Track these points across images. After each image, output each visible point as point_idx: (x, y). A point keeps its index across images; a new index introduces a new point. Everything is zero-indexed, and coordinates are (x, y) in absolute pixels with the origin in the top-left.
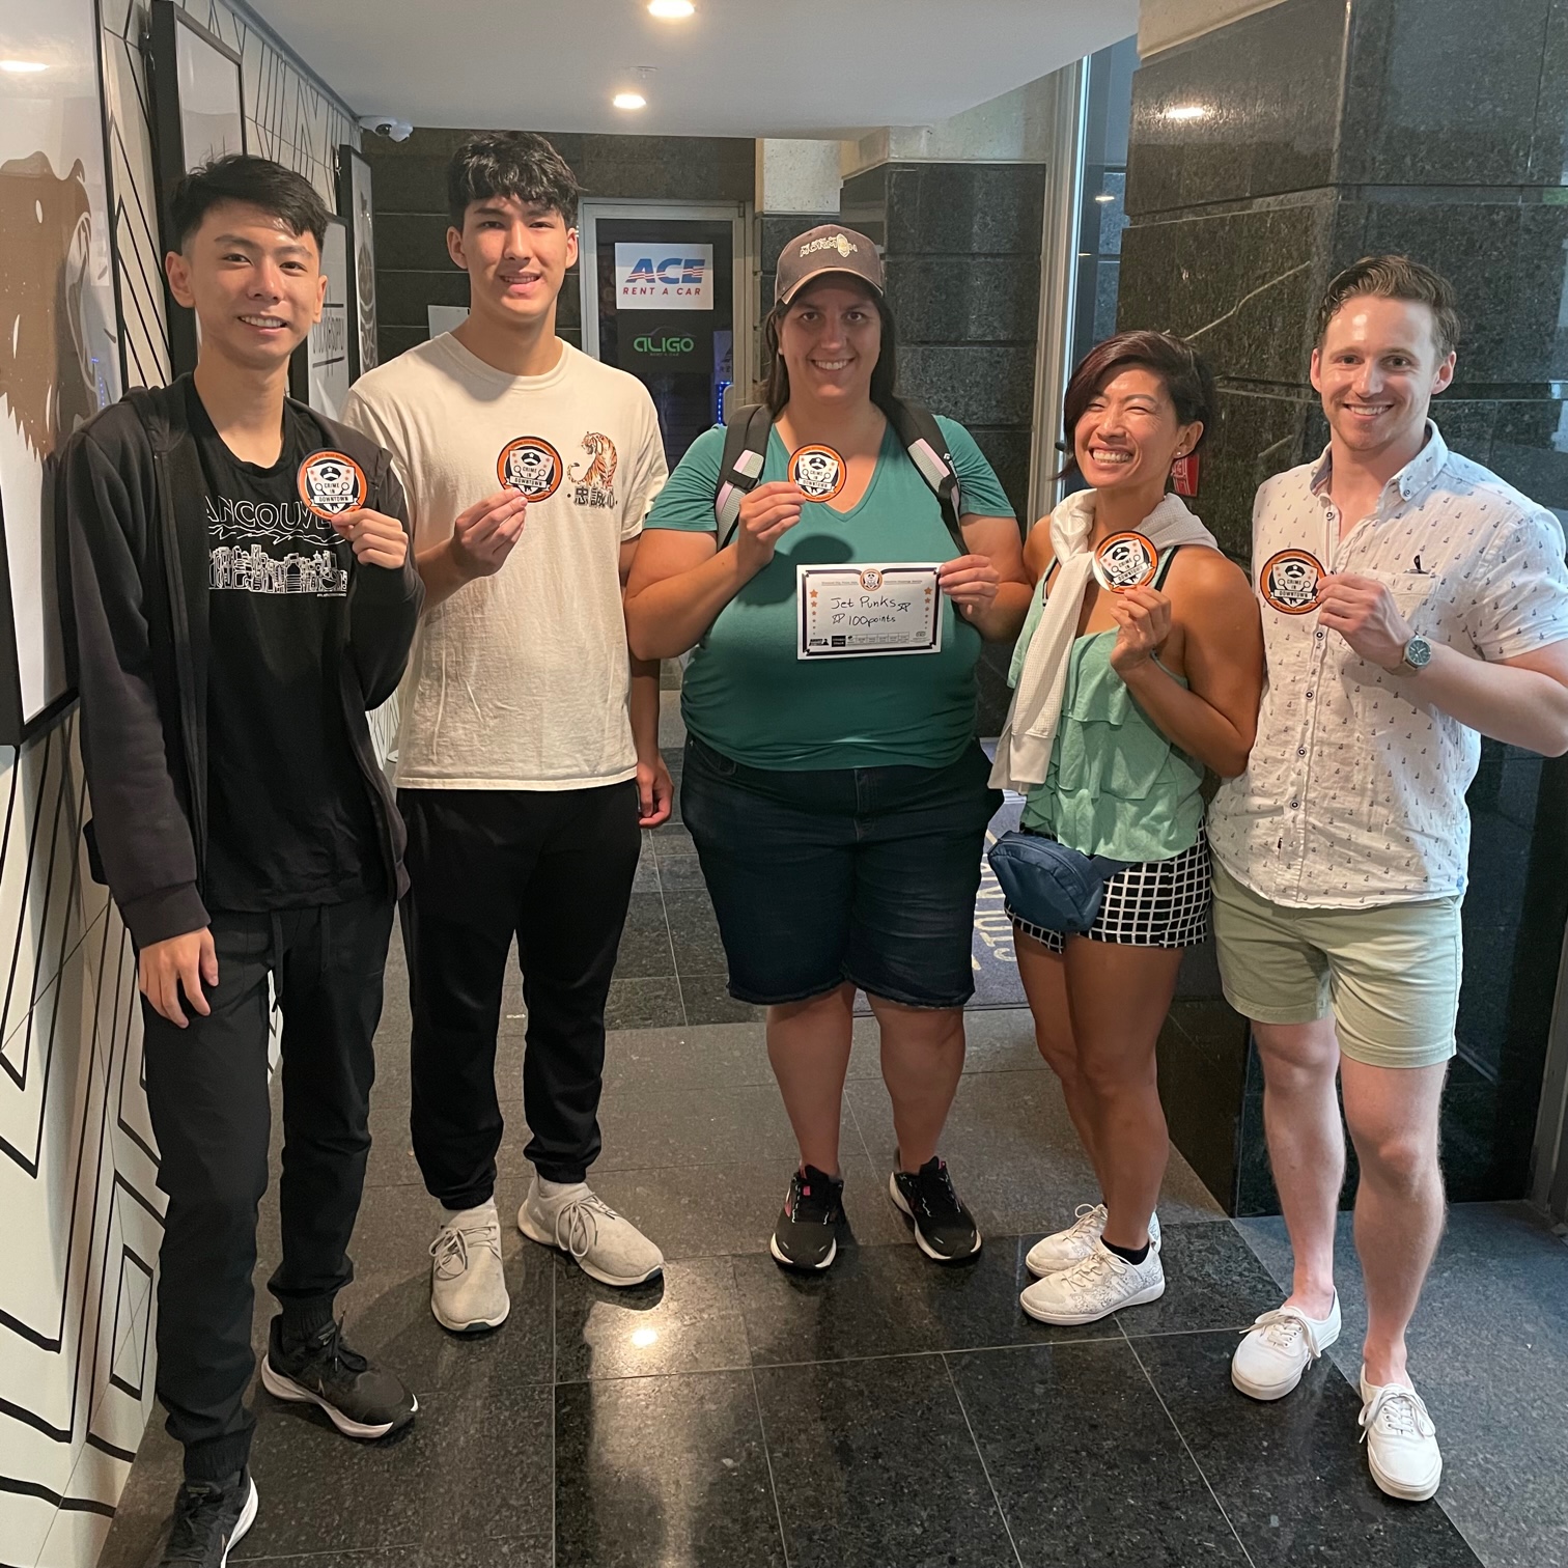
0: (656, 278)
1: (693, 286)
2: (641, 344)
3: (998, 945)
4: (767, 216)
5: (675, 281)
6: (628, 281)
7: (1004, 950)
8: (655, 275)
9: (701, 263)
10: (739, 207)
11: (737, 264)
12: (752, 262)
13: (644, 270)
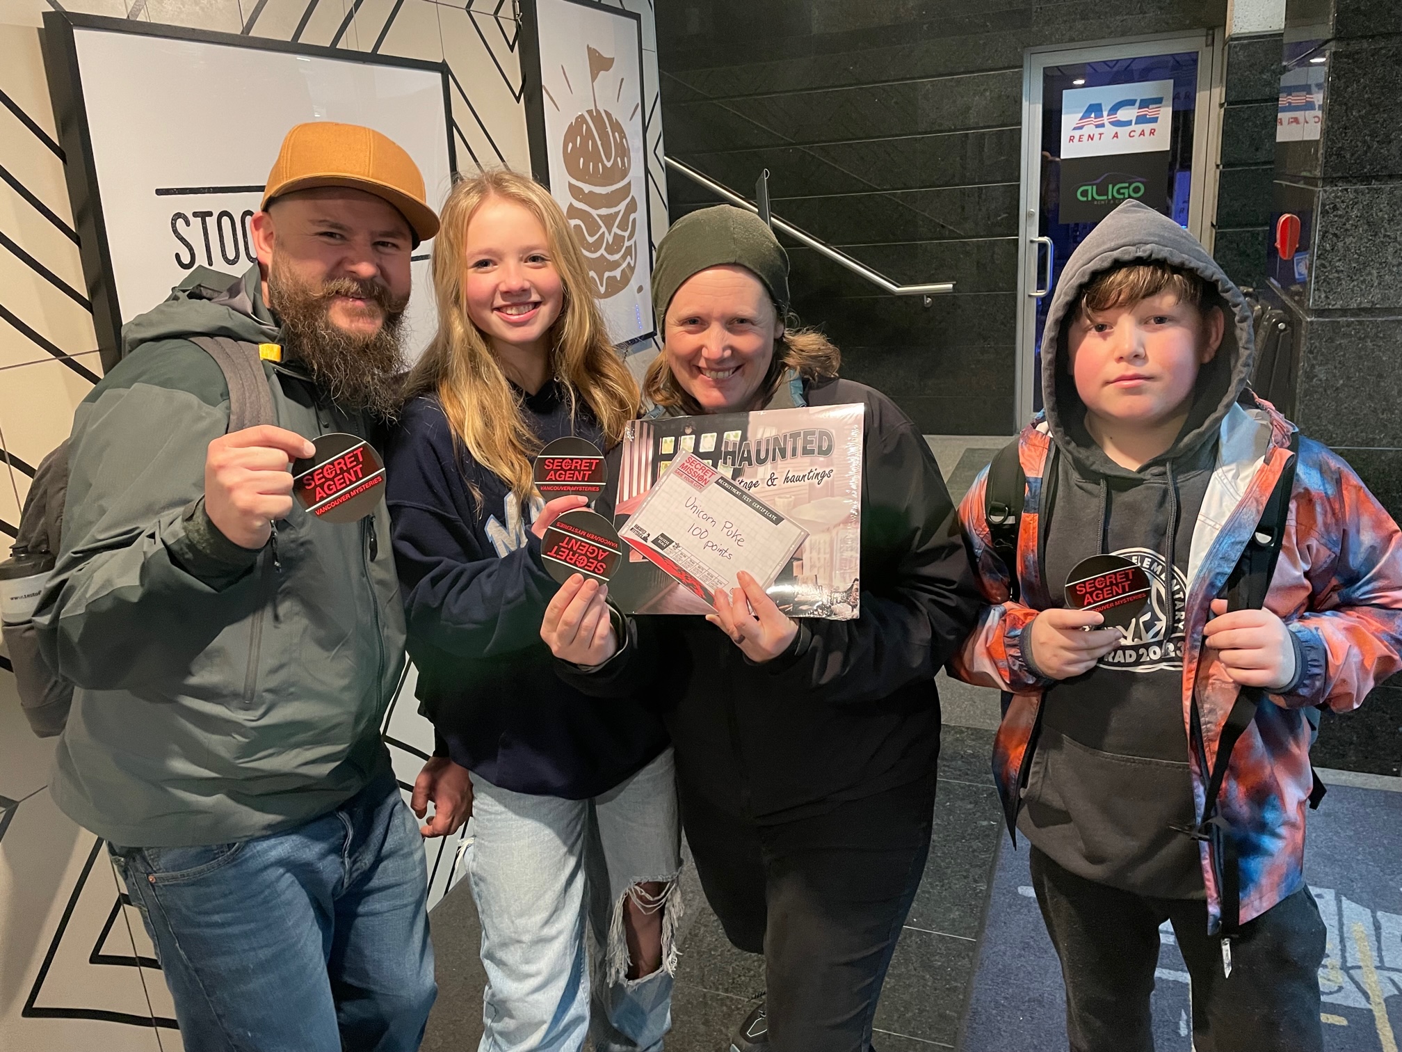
0: (1107, 124)
1: (1147, 127)
2: (1085, 193)
4: (1237, 39)
5: (1129, 123)
6: (1075, 129)
8: (1105, 119)
9: (1158, 101)
10: (1207, 35)
11: (1201, 98)
12: (1218, 94)
13: (1093, 115)
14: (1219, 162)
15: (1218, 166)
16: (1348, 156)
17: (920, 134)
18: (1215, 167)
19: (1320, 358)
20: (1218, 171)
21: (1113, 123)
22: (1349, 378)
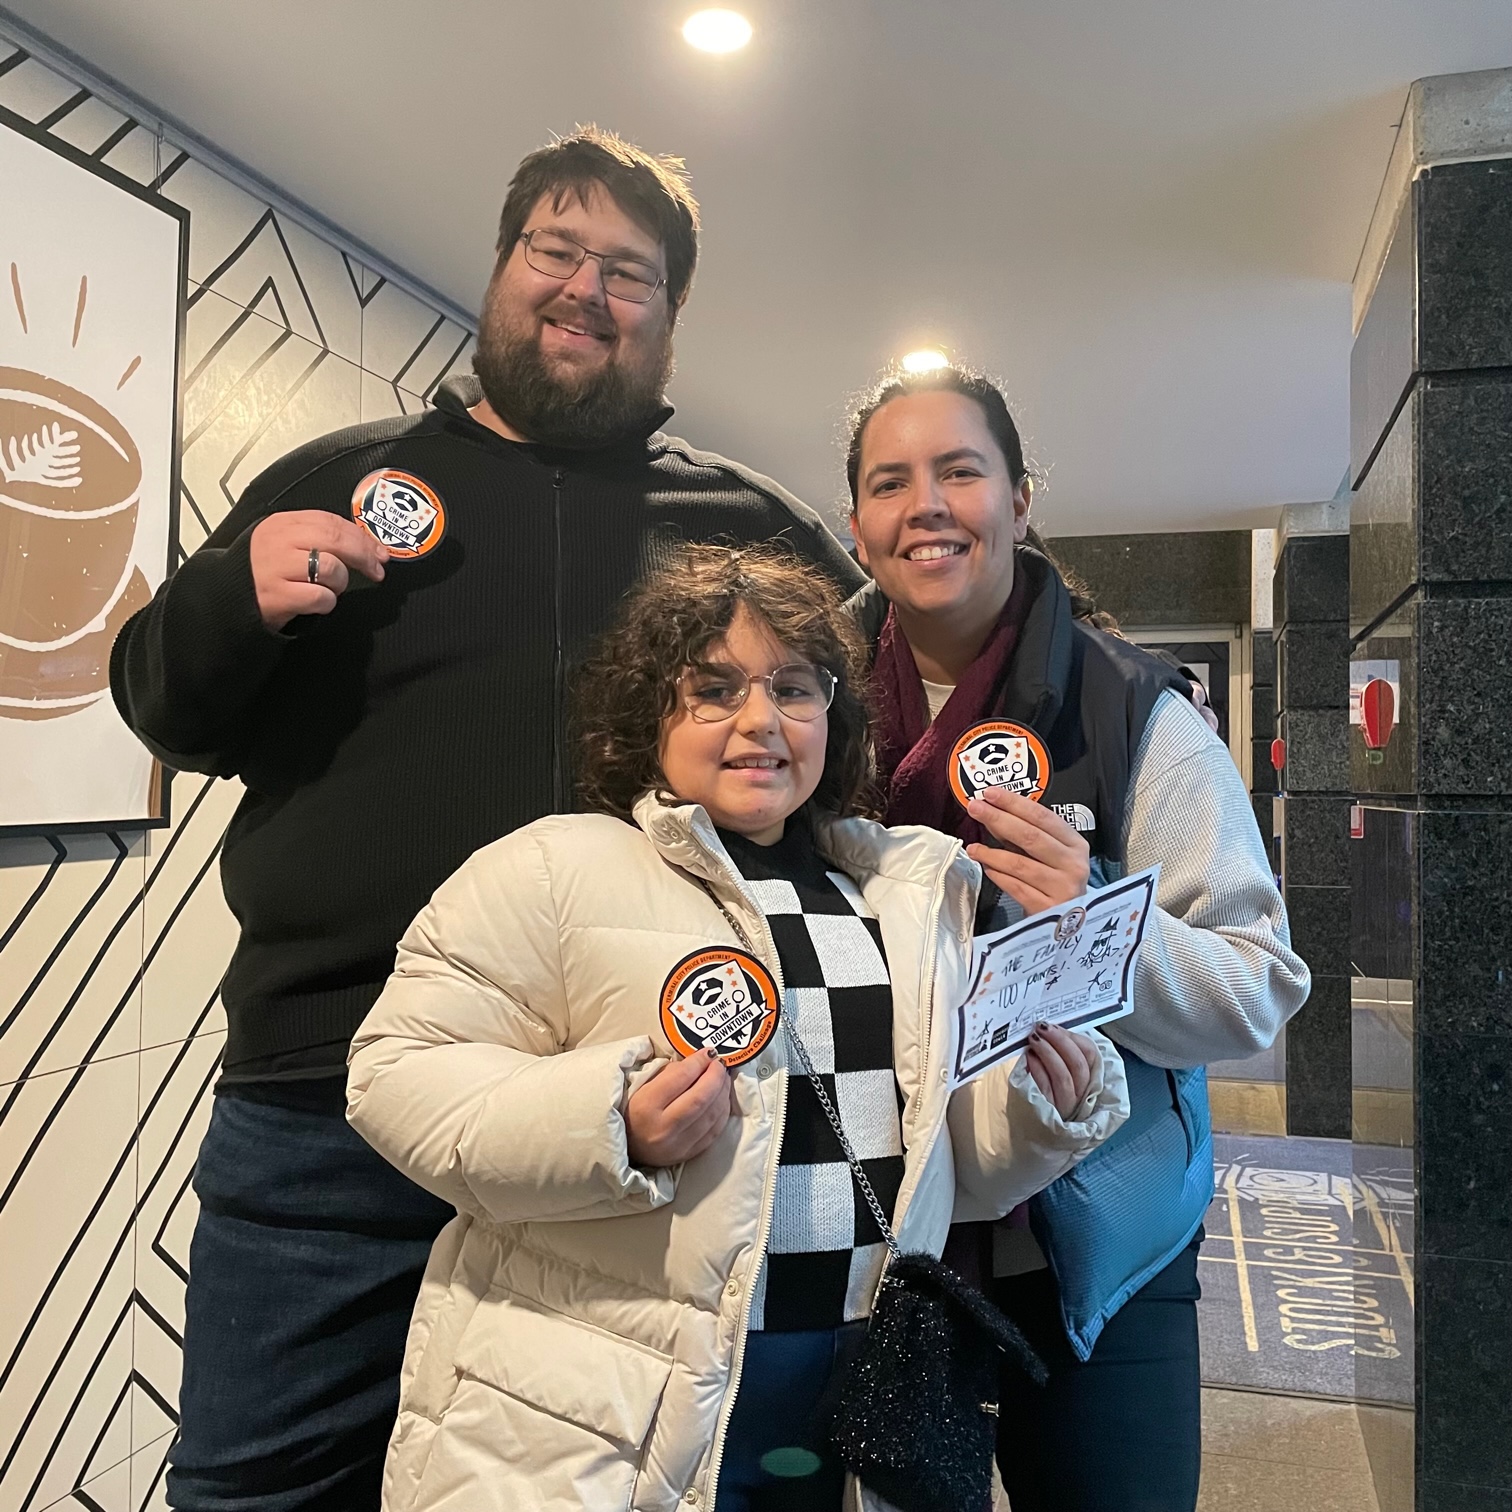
3: (1295, 1331)
7: (1298, 1337)
10: (1235, 629)
11: (1234, 681)
14: (1252, 735)
16: (1302, 693)
18: (1249, 739)
19: (1297, 824)
22: (1317, 838)
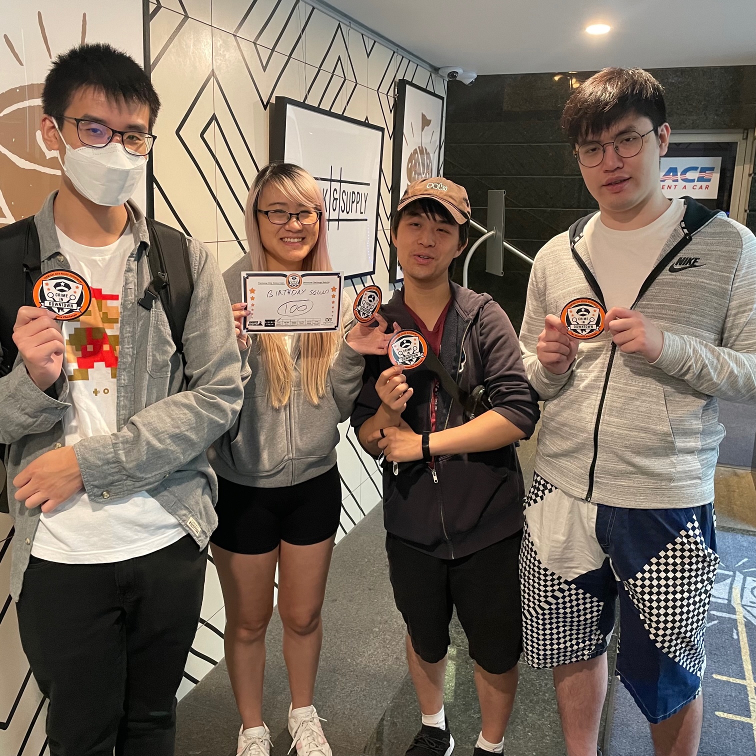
0: (680, 180)
1: (704, 184)
5: (693, 181)
6: (660, 181)
8: (679, 177)
9: (712, 169)
10: (743, 133)
11: (738, 169)
12: (748, 168)
13: (671, 174)
14: (747, 208)
15: (746, 211)
17: (565, 176)
18: (743, 211)
20: (746, 214)
21: (682, 179)
